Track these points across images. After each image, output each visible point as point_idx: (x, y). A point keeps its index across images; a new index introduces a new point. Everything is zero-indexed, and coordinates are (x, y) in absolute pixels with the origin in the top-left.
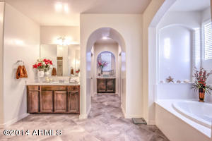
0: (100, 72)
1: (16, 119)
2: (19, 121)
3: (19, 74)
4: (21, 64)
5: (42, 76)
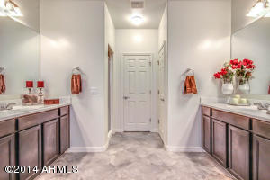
3: (185, 88)
4: (190, 74)
5: (228, 93)
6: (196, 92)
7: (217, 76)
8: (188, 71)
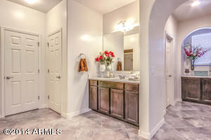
0: (188, 67)
1: (78, 112)
2: (81, 115)
3: (80, 67)
4: (83, 57)
5: (103, 70)
6: (87, 70)
7: (97, 60)
8: (81, 55)
